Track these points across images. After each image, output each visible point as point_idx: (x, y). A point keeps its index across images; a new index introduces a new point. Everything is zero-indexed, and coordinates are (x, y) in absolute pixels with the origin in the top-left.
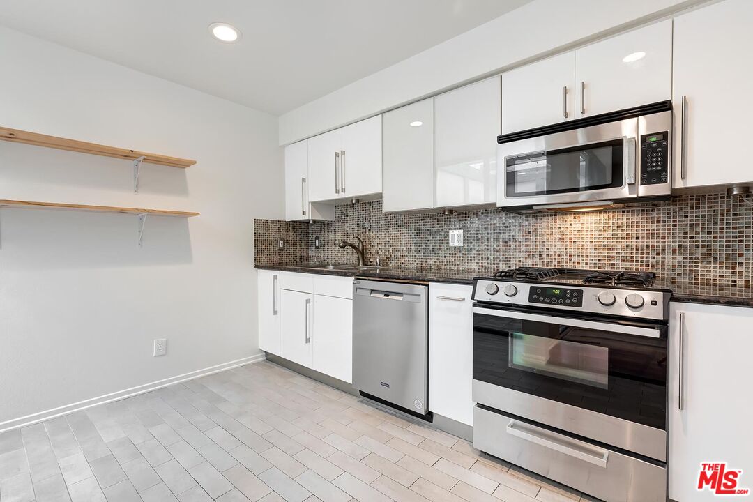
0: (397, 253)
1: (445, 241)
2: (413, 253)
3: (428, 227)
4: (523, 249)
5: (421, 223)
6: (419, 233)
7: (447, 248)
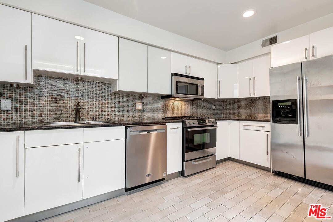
0: (105, 113)
1: (133, 107)
2: (115, 112)
3: (125, 99)
4: (162, 111)
5: (121, 98)
6: (119, 103)
7: (135, 110)
